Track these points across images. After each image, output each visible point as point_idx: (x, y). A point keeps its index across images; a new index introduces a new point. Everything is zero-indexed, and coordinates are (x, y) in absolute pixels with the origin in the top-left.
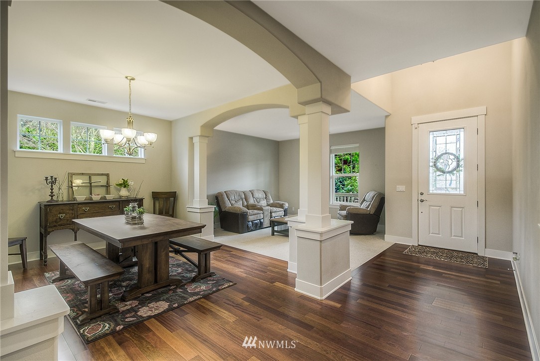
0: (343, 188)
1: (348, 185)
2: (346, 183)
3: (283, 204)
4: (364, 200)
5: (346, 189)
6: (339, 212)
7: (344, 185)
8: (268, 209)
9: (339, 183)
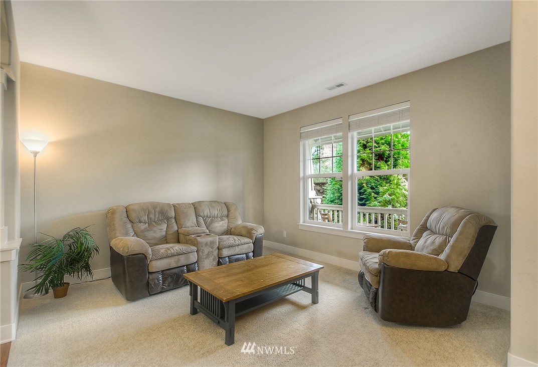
0: (375, 198)
1: (384, 193)
2: (381, 189)
3: (252, 229)
4: (424, 228)
5: (380, 199)
6: (362, 253)
7: (377, 193)
8: (212, 243)
9: (370, 190)
